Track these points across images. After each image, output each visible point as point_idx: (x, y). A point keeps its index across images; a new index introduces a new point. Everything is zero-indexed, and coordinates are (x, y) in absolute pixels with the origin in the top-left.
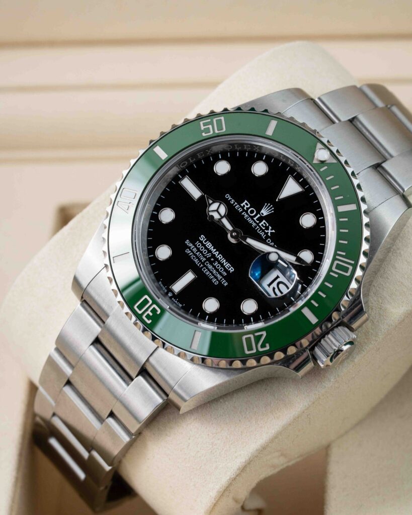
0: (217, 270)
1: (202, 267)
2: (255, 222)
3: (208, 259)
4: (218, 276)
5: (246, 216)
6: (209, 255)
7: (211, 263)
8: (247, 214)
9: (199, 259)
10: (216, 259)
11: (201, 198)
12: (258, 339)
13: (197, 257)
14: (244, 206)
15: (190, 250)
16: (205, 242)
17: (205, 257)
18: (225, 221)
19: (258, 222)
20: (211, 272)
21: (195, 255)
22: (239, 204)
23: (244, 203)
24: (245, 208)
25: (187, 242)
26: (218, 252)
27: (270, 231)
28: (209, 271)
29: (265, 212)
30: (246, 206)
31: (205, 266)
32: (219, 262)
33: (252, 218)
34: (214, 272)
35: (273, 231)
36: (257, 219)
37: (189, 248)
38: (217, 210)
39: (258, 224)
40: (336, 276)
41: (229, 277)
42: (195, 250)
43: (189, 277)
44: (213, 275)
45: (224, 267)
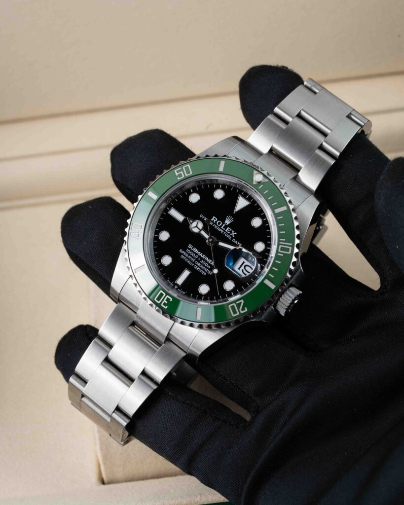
0: (204, 266)
1: (194, 265)
2: (223, 230)
3: (197, 260)
4: (205, 269)
5: (216, 226)
6: (197, 257)
7: (199, 262)
8: (217, 225)
9: (191, 261)
10: (202, 259)
11: (185, 220)
12: (239, 305)
13: (189, 260)
14: (213, 220)
16: (192, 248)
17: (195, 258)
18: (203, 233)
20: (200, 268)
21: (188, 258)
22: (210, 219)
23: (213, 219)
25: (181, 251)
26: (202, 254)
27: (233, 234)
28: (198, 267)
29: (227, 222)
30: (215, 220)
31: (196, 264)
32: (204, 260)
33: (220, 227)
34: (202, 267)
35: (236, 233)
37: (183, 254)
38: (196, 226)
39: (224, 231)
40: (282, 255)
41: (212, 268)
42: (187, 255)
43: (186, 274)
44: (201, 269)
45: (208, 263)
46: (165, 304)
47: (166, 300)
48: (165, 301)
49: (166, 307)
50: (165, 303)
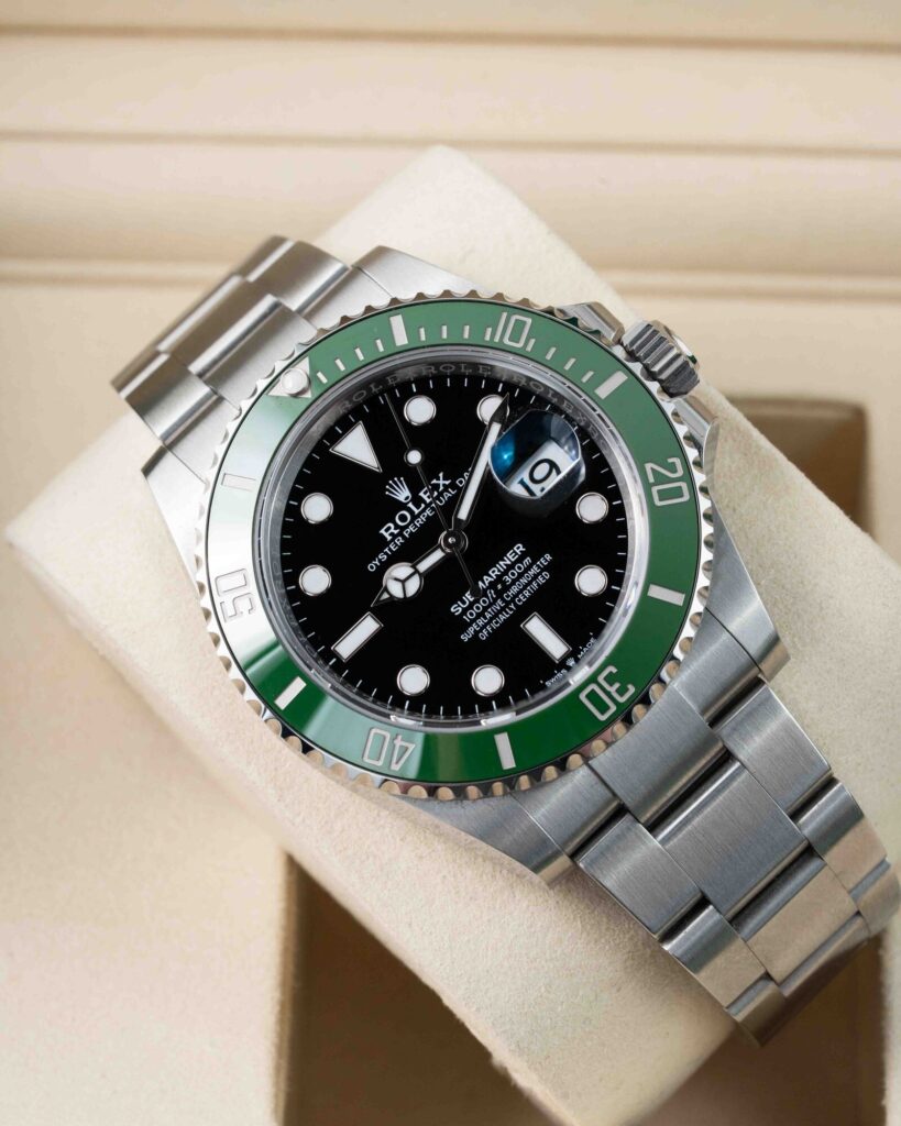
0: (521, 575)
1: (515, 605)
2: (424, 510)
3: (499, 594)
4: (532, 572)
5: (411, 529)
6: (491, 593)
7: (506, 588)
8: (407, 527)
9: (500, 612)
10: (499, 578)
11: (379, 614)
12: (660, 479)
13: (496, 615)
14: (391, 534)
15: (481, 631)
16: (464, 603)
17: (495, 600)
18: (424, 566)
19: (423, 506)
20: (525, 587)
21: (491, 619)
22: (387, 544)
23: (386, 535)
24: (396, 532)
25: (465, 638)
26: (485, 577)
27: (441, 482)
28: (521, 592)
29: (403, 494)
30: (392, 530)
31: (513, 600)
32: (505, 573)
33: (414, 517)
34: (524, 581)
35: (441, 475)
36: (418, 507)
37: (476, 633)
38: (401, 581)
39: (427, 505)
40: (533, 341)
41: (534, 553)
42: (481, 622)
43: (537, 628)
44: (530, 583)
45: (514, 564)
46: (621, 692)
47: (611, 685)
48: (613, 690)
49: (632, 689)
50: (617, 691)
